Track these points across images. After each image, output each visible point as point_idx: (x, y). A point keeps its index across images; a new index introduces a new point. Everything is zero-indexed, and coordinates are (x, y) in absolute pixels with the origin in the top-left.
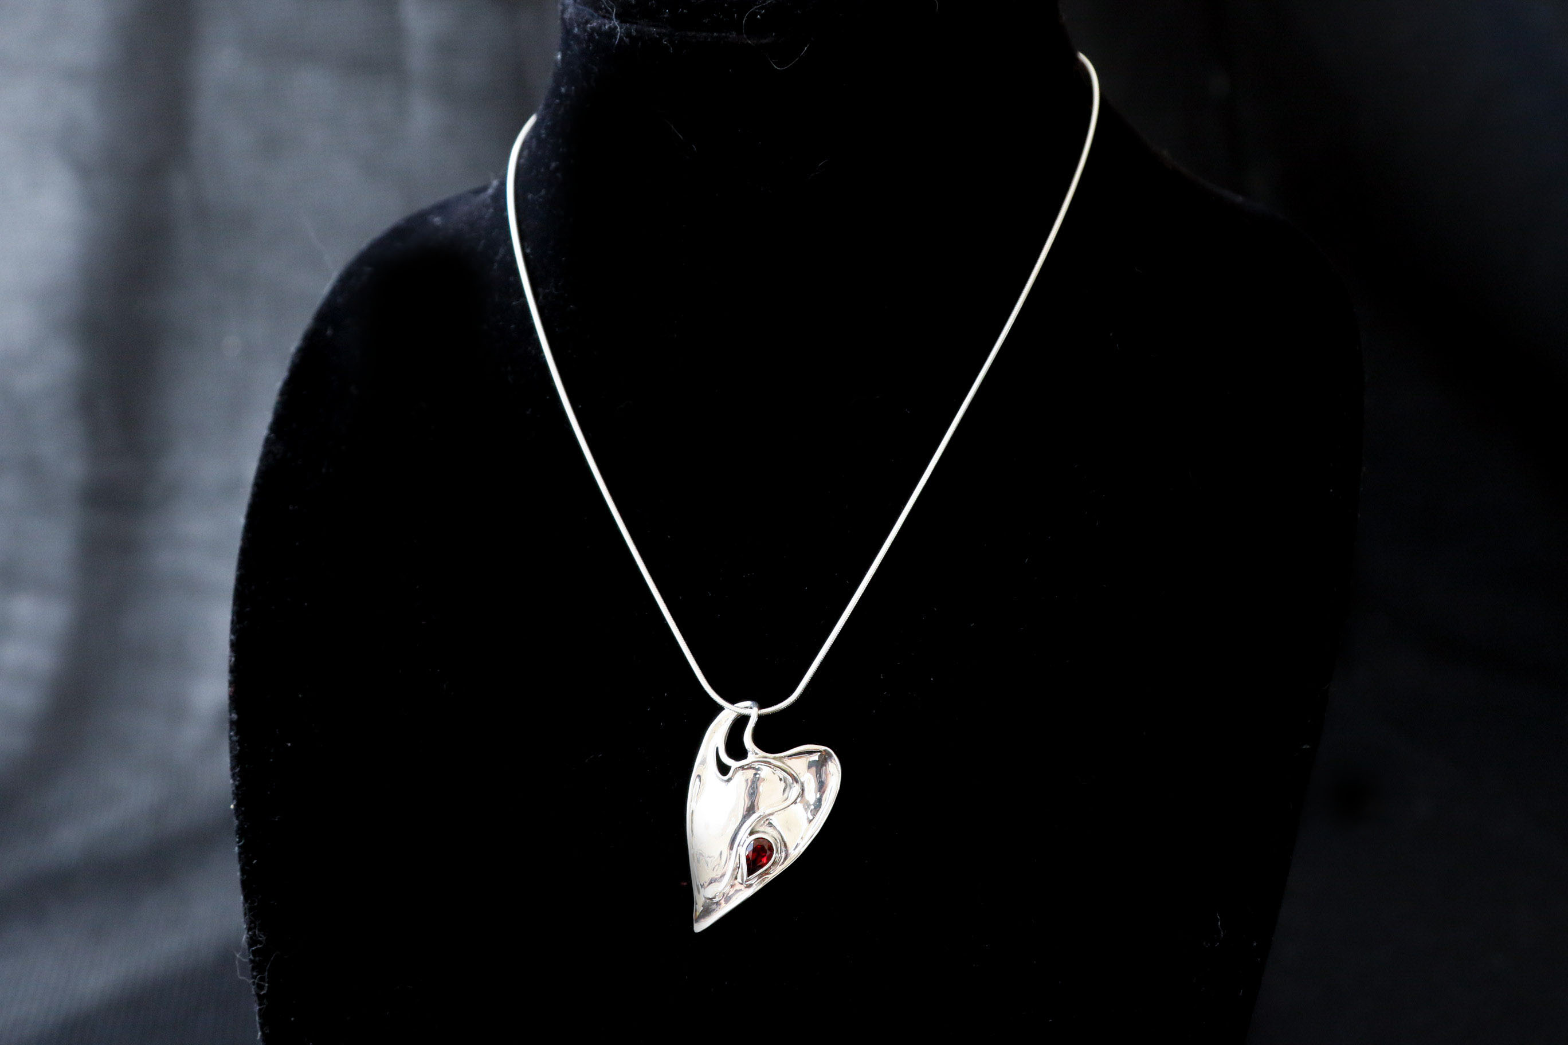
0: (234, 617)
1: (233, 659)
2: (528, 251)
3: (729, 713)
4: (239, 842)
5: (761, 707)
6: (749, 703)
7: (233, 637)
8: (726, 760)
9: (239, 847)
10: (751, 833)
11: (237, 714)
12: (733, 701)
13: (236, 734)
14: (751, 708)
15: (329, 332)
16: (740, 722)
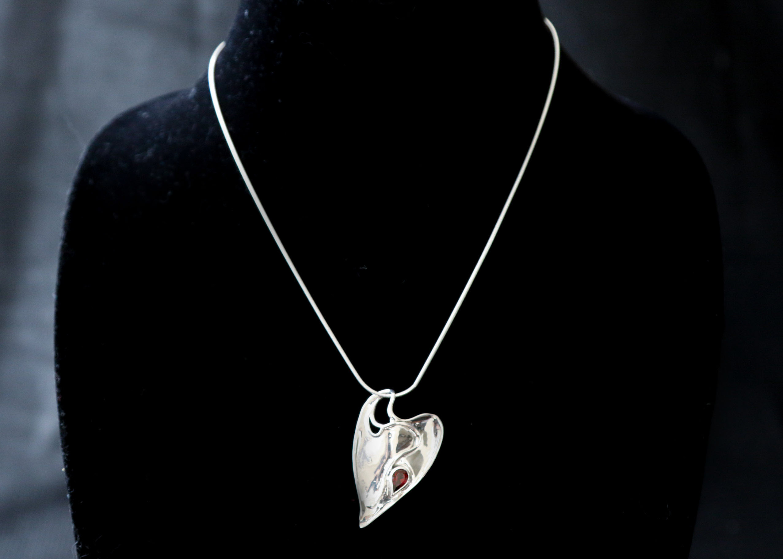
0: (57, 354)
1: (59, 379)
2: (231, 129)
3: (375, 397)
4: (70, 491)
5: (396, 392)
6: (388, 390)
7: (57, 366)
8: (376, 424)
9: (70, 494)
10: (393, 467)
11: (65, 412)
12: (378, 389)
13: (65, 425)
14: (390, 393)
15: (91, 182)
16: (384, 402)
